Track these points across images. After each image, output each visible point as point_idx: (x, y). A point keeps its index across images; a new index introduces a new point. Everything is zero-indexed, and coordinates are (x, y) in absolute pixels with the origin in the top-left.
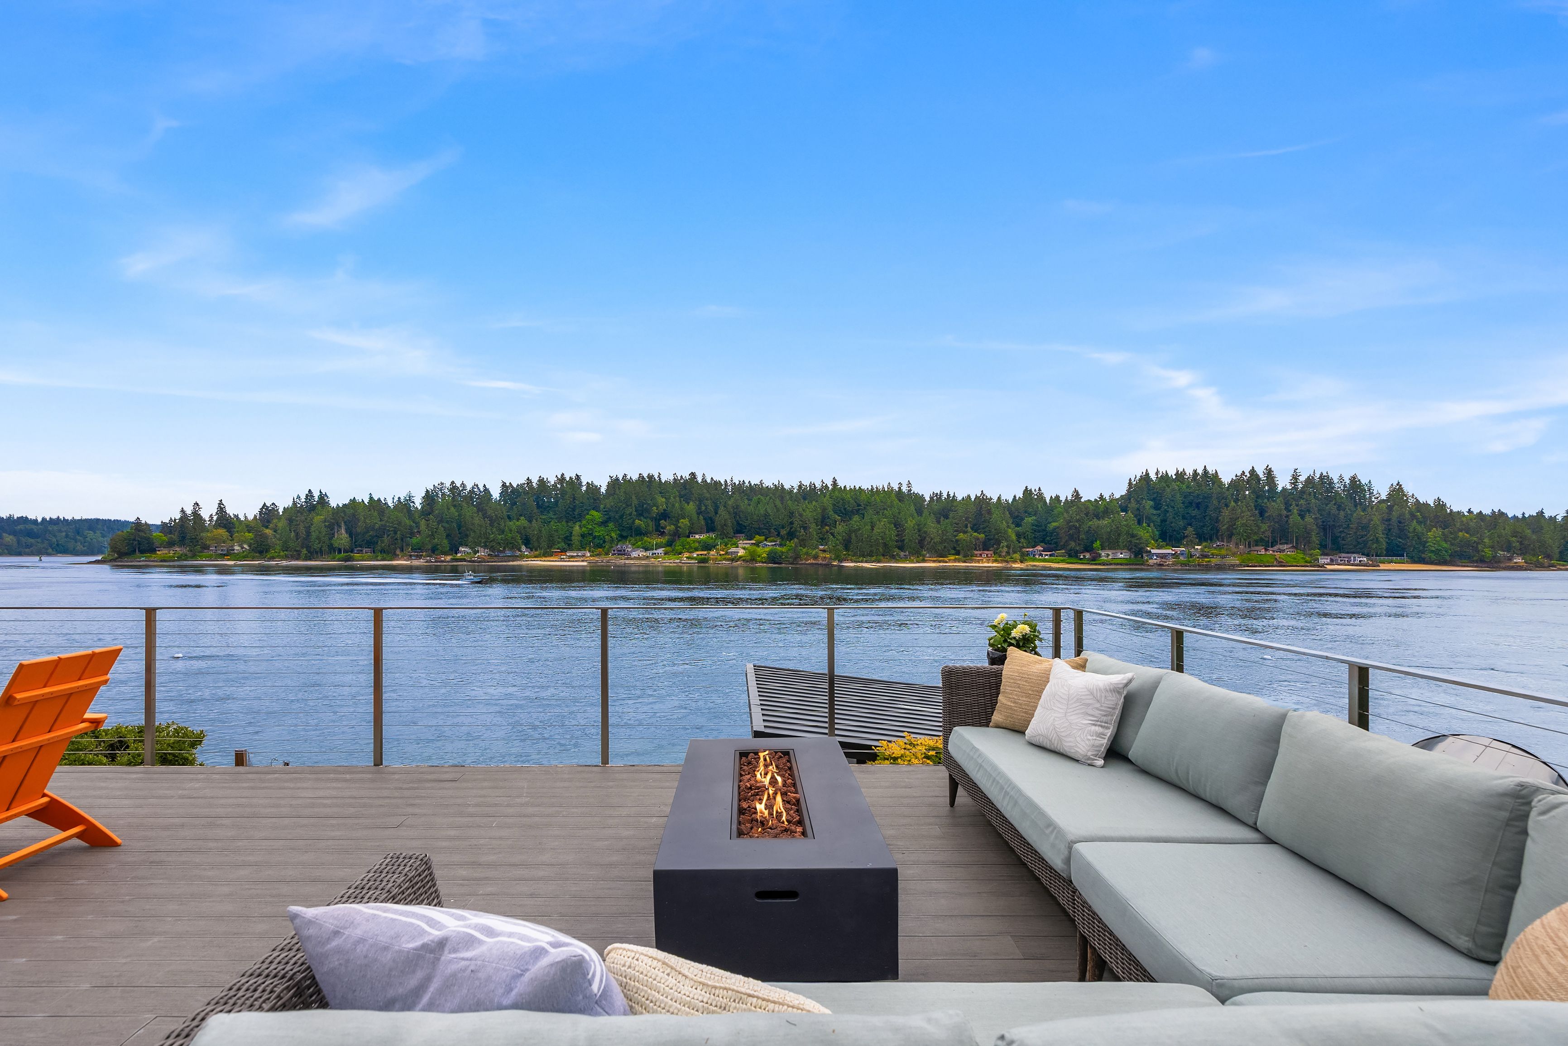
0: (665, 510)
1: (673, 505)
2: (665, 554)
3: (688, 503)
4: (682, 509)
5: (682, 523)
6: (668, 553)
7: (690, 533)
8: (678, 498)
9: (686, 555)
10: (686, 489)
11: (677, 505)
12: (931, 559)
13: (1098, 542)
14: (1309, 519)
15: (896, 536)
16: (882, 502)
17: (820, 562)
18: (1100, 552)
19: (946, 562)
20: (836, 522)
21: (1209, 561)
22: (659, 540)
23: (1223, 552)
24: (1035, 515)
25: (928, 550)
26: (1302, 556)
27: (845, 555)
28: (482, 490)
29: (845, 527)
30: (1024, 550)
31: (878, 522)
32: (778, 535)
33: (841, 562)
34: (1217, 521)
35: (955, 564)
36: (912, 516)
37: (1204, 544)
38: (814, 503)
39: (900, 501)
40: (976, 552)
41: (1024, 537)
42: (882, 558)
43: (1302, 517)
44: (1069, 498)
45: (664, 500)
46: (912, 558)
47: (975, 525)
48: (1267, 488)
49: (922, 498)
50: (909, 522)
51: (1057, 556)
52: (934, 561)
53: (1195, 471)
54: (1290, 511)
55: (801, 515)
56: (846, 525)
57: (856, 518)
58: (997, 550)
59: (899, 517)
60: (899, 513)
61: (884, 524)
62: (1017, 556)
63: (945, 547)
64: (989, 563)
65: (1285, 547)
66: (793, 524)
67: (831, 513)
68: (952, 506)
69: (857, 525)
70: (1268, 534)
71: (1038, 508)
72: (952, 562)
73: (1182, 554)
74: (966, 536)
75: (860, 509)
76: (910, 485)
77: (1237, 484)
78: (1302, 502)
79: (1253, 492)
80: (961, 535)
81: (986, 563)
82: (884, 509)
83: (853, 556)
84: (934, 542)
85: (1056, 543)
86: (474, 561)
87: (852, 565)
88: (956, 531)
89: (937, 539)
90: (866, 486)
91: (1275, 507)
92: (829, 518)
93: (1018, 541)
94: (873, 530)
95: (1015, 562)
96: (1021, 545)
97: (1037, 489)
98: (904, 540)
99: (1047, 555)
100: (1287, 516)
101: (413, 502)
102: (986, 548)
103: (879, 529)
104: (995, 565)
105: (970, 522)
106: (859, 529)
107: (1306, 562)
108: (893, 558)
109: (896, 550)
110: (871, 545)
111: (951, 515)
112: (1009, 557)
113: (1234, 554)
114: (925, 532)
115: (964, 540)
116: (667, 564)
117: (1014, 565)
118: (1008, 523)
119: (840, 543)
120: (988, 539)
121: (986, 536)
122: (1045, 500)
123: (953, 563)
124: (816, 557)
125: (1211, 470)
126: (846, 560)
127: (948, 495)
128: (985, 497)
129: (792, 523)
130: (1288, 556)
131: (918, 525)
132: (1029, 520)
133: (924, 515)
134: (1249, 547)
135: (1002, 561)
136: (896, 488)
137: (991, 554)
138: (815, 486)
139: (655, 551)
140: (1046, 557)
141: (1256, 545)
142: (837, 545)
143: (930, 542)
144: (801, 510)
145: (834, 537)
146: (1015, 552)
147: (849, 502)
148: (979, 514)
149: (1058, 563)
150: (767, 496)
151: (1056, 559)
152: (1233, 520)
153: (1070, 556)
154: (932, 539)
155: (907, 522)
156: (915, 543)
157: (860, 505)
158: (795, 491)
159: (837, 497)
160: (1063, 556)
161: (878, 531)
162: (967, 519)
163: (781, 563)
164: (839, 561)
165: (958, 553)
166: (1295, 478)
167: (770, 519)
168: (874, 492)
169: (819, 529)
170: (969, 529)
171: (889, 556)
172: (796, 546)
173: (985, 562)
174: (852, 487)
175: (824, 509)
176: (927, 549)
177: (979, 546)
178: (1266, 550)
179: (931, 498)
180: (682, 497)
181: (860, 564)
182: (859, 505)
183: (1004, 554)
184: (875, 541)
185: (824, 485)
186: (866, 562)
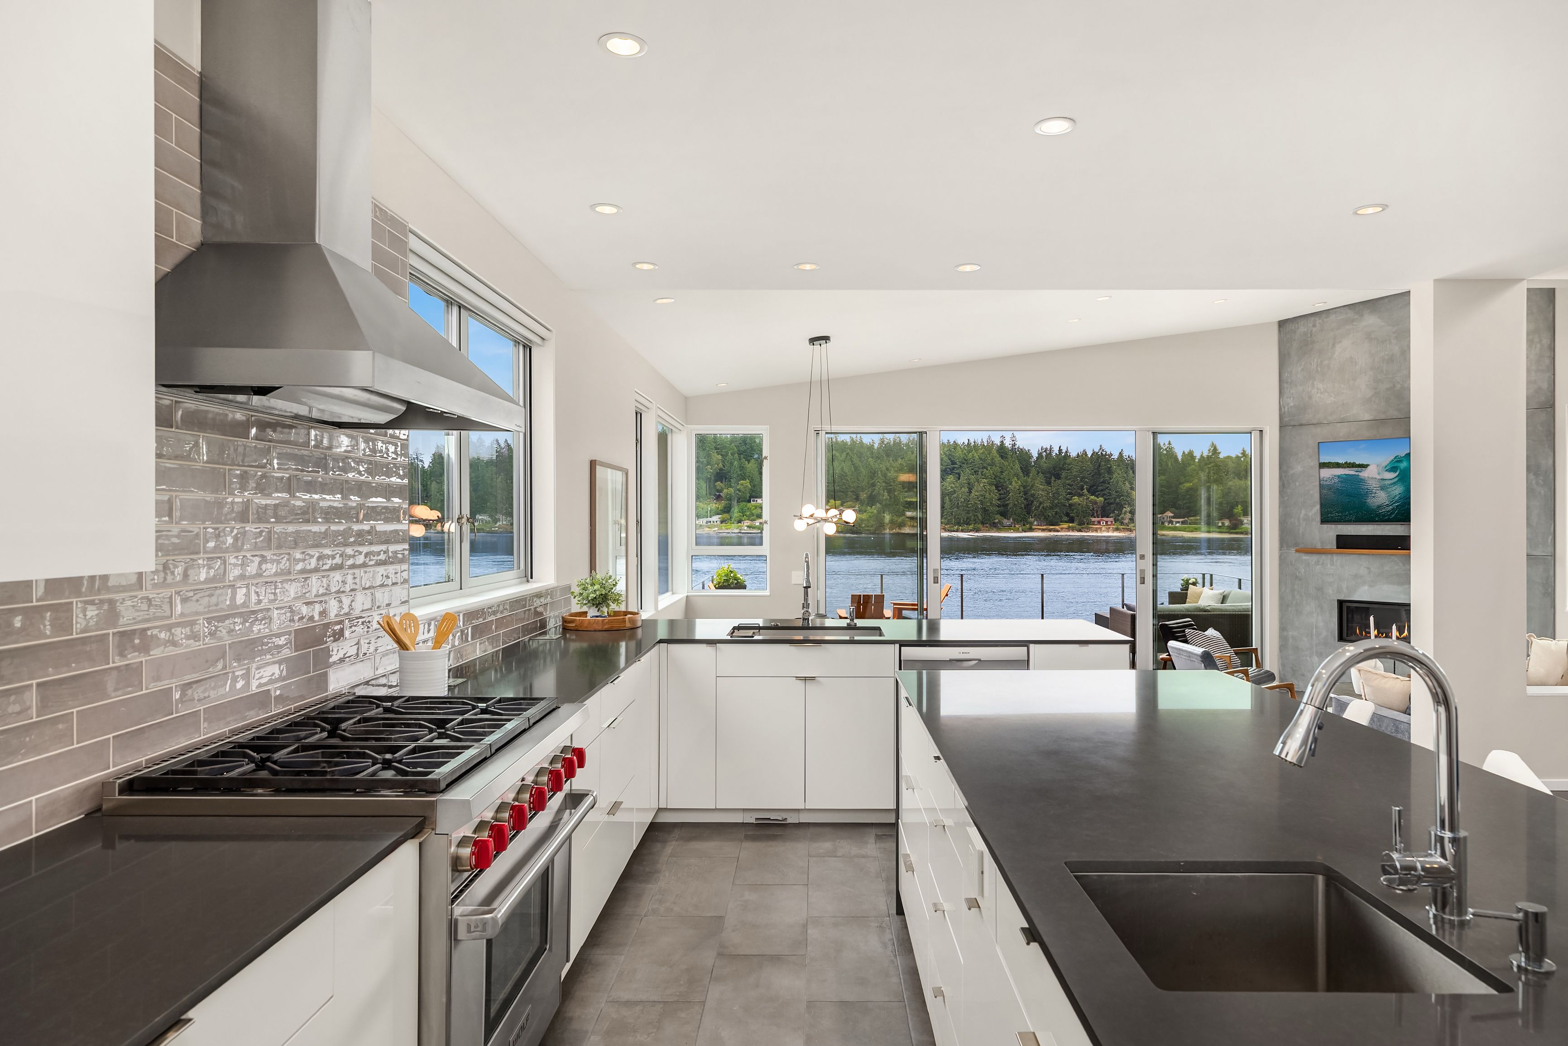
0: (721, 469)
1: (732, 464)
2: (722, 522)
3: (749, 461)
4: (742, 468)
5: (742, 485)
6: (726, 521)
7: (751, 497)
8: (736, 455)
9: (747, 523)
10: (746, 444)
11: (736, 463)
13: (1239, 506)
15: (999, 500)
16: (981, 459)
18: (1242, 518)
19: (1058, 531)
22: (714, 505)
25: (1037, 517)
28: (503, 446)
32: (857, 499)
35: (1068, 534)
36: (1017, 475)
38: (900, 461)
39: (1002, 457)
40: (1093, 519)
42: (980, 526)
45: (720, 457)
46: (1017, 526)
47: (1093, 486)
50: (1014, 483)
51: (1190, 524)
52: (1043, 530)
58: (1119, 516)
59: (1002, 477)
60: (1002, 472)
64: (1108, 532)
66: (875, 486)
68: (1065, 464)
71: (1167, 465)
72: (1065, 531)
74: (1081, 499)
75: (954, 468)
76: (1014, 439)
80: (1076, 499)
82: (984, 468)
84: (1043, 507)
86: (493, 532)
88: (1070, 493)
89: (1047, 504)
94: (970, 492)
97: (1167, 443)
98: (1007, 505)
99: (1178, 522)
101: (422, 461)
102: (1105, 514)
103: (977, 491)
104: (1116, 534)
106: (955, 492)
108: (995, 526)
109: (998, 516)
110: (969, 511)
111: (1064, 474)
114: (1033, 495)
115: (1079, 504)
116: (724, 534)
120: (1108, 503)
121: (1105, 499)
122: (1176, 456)
123: (1065, 533)
127: (1060, 450)
128: (1104, 453)
129: (873, 485)
131: (1024, 487)
133: (1031, 475)
135: (1125, 530)
136: (998, 442)
138: (900, 440)
139: (709, 519)
140: (1178, 525)
143: (1039, 507)
148: (1097, 472)
149: (1192, 531)
150: (842, 453)
151: (1189, 527)
154: (1040, 503)
155: (1011, 483)
156: (1021, 508)
157: (955, 464)
158: (876, 446)
161: (977, 494)
162: (1082, 479)
163: (861, 533)
165: (1072, 520)
167: (847, 480)
170: (1085, 491)
171: (990, 525)
172: (879, 512)
173: (1104, 531)
176: (1035, 515)
177: (1097, 512)
179: (1040, 454)
180: (742, 454)
182: (953, 463)
183: (1126, 521)
184: (973, 506)
186: (962, 531)
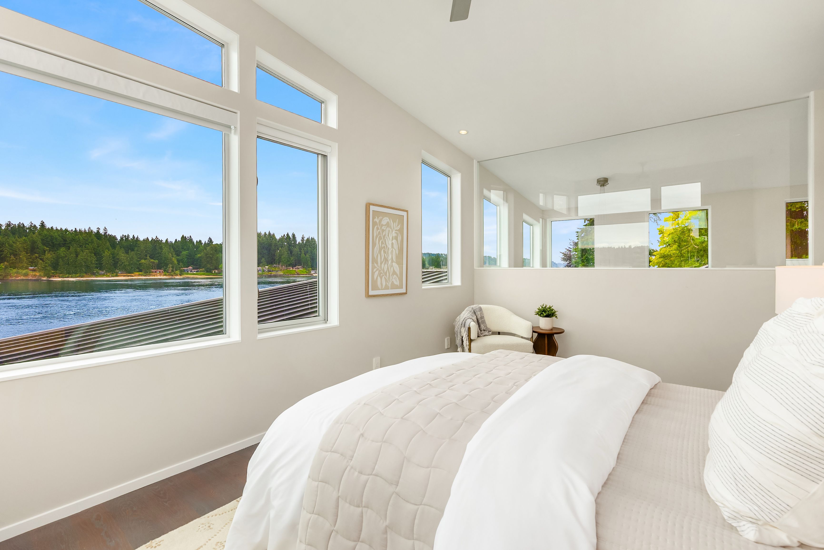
12: (122, 275)
14: (307, 256)
17: (30, 278)
20: (45, 251)
21: (271, 273)
23: (277, 269)
24: (188, 250)
26: (305, 270)
27: (52, 273)
29: (53, 255)
30: (181, 268)
31: (81, 252)
33: (50, 278)
34: (274, 255)
37: (269, 266)
41: (182, 262)
43: (305, 255)
44: (207, 242)
48: (293, 242)
49: (114, 238)
53: (265, 233)
54: (301, 252)
55: (11, 246)
56: (54, 253)
57: (63, 249)
61: (87, 254)
62: (178, 272)
63: (132, 268)
65: (300, 267)
67: (40, 245)
69: (64, 254)
70: (294, 261)
73: (260, 270)
77: (282, 239)
78: (305, 248)
79: (288, 244)
81: (159, 276)
83: (60, 274)
85: (200, 265)
87: (60, 279)
90: (71, 228)
91: (296, 250)
92: (38, 248)
93: (178, 264)
95: (177, 275)
96: (180, 266)
100: (300, 254)
105: (149, 253)
107: (307, 273)
112: (173, 273)
113: (281, 270)
117: (176, 277)
118: (172, 254)
119: (49, 265)
124: (26, 275)
125: (272, 233)
126: (53, 276)
130: (301, 271)
132: (185, 253)
134: (287, 267)
137: (162, 272)
141: (289, 266)
142: (46, 266)
144: (11, 242)
145: (43, 261)
146: (176, 270)
147: (56, 239)
152: (280, 255)
153: (207, 272)
159: (46, 235)
160: (203, 272)
164: (47, 277)
166: (303, 238)
168: (76, 233)
169: (29, 256)
174: (59, 229)
175: (34, 242)
178: (293, 268)
181: (67, 279)
185: (33, 225)
